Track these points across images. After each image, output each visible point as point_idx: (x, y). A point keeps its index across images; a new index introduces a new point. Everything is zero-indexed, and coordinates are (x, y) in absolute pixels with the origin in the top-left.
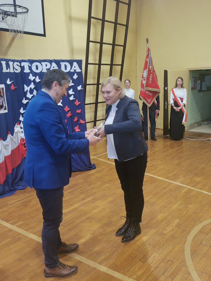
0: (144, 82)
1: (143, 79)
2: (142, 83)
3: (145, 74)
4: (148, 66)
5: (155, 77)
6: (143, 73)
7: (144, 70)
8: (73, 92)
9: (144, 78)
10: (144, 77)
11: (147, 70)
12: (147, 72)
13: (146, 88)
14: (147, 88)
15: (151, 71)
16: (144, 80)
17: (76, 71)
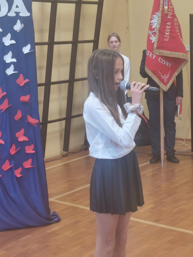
0: (154, 39)
1: (150, 33)
2: (149, 41)
3: (156, 22)
4: (161, 6)
5: (177, 28)
6: (151, 19)
7: (153, 13)
8: (12, 57)
9: (154, 29)
10: (153, 27)
11: (159, 14)
12: (160, 18)
13: (157, 52)
14: (161, 51)
15: (167, 15)
16: (154, 34)
17: (21, 15)
